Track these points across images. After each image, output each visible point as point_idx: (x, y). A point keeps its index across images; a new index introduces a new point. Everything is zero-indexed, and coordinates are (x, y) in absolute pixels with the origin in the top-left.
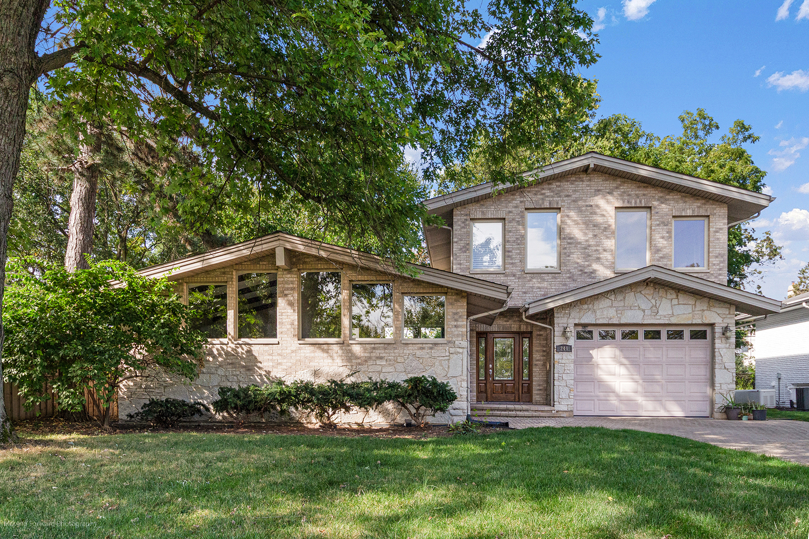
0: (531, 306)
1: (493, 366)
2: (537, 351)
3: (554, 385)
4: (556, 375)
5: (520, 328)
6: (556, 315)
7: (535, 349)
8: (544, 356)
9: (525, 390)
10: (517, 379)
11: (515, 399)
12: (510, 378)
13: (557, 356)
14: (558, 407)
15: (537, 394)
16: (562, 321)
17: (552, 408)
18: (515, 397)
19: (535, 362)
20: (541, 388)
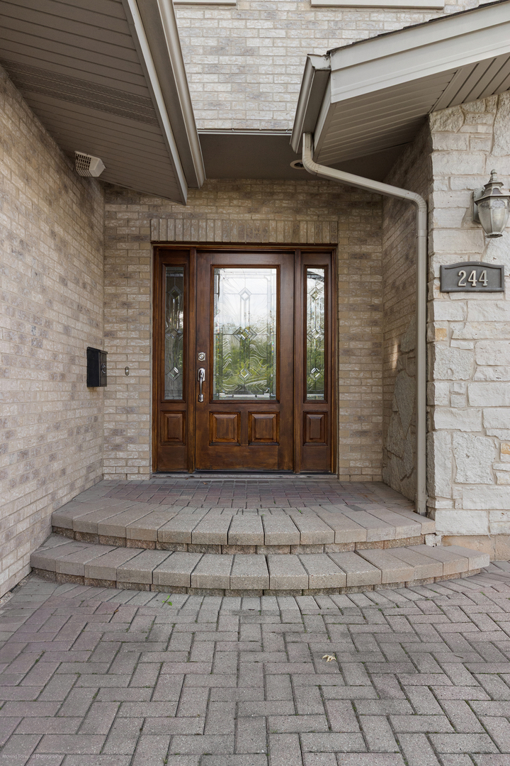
0: (337, 62)
1: (210, 356)
2: (352, 308)
3: (430, 428)
4: (440, 388)
5: (296, 231)
6: (437, 143)
7: (345, 300)
8: (375, 323)
9: (314, 431)
10: (286, 396)
11: (280, 464)
12: (267, 396)
13: (445, 309)
14: (448, 519)
15: (353, 448)
16: (463, 168)
17: (427, 525)
18: (281, 456)
19: (344, 345)
20: (366, 427)
